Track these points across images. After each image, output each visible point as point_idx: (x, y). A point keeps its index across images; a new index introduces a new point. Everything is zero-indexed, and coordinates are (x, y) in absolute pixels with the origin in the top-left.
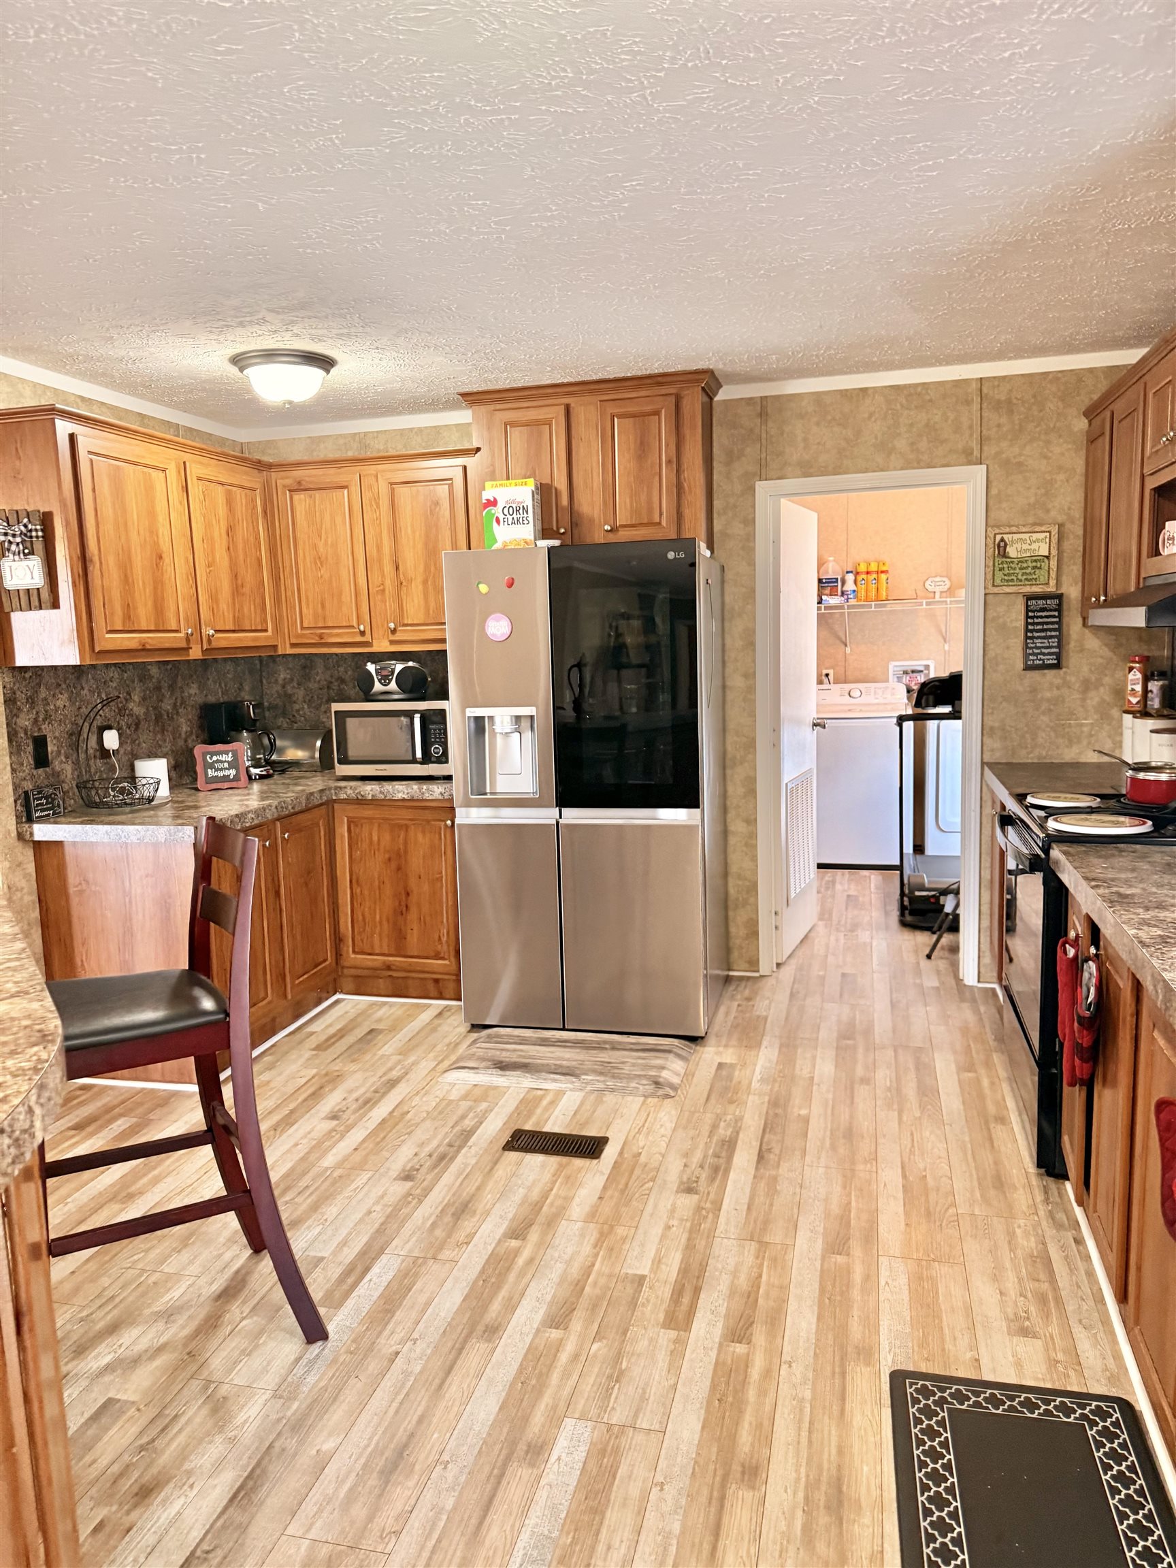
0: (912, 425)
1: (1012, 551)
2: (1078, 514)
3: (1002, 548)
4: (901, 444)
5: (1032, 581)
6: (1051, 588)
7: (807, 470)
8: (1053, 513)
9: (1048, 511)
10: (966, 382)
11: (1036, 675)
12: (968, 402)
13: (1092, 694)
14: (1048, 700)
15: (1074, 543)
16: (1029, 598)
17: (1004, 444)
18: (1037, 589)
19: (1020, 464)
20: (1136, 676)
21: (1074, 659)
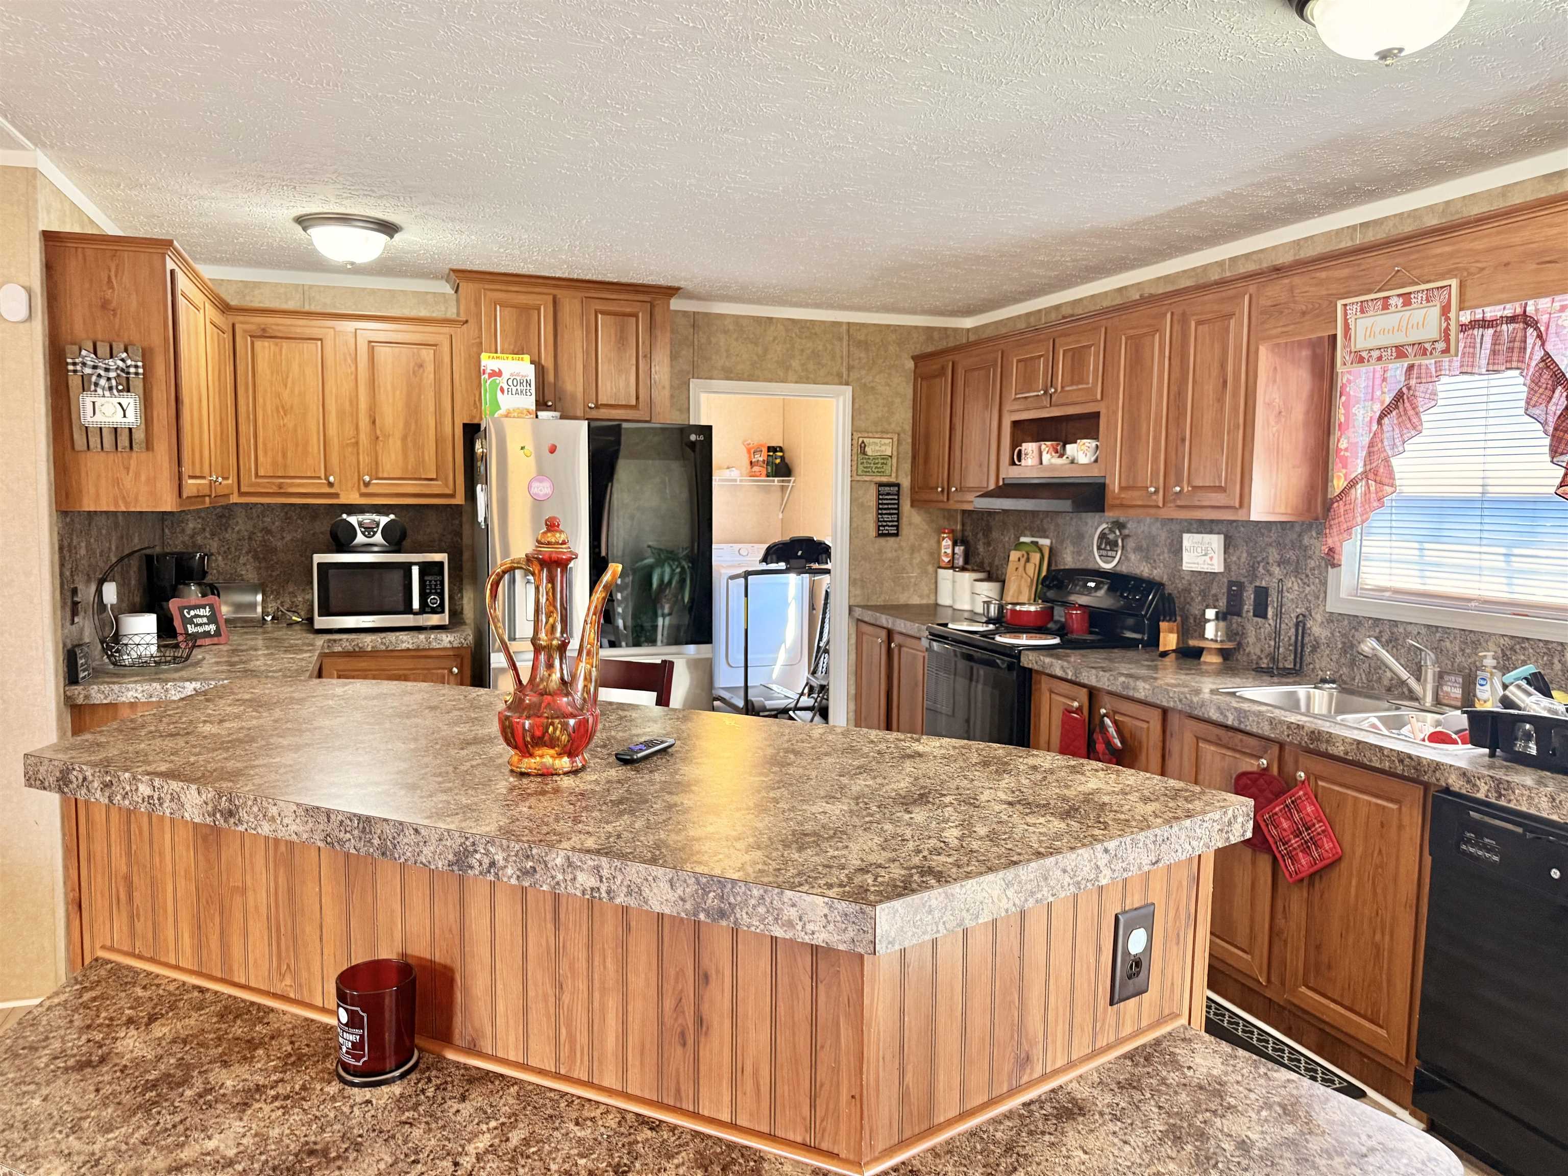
0: (802, 350)
1: (869, 450)
2: (908, 427)
3: (863, 447)
4: (795, 364)
5: (881, 473)
6: (893, 480)
7: (729, 374)
8: (893, 426)
9: (890, 424)
10: (839, 324)
11: (882, 540)
12: (840, 339)
13: (916, 555)
14: (890, 560)
15: (907, 447)
16: (881, 485)
17: (863, 372)
18: (884, 479)
19: (873, 388)
20: (947, 543)
21: (905, 530)
